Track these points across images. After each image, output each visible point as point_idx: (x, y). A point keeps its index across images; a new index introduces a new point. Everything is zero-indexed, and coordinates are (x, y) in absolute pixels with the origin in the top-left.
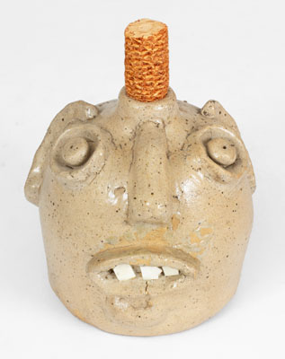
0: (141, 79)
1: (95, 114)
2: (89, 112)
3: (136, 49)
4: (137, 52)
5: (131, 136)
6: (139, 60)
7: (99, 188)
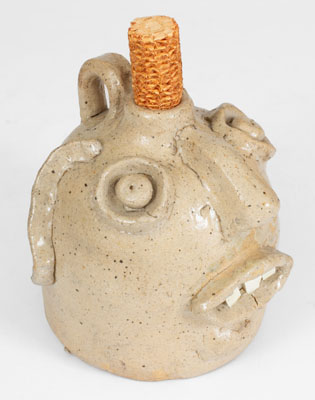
0: (168, 84)
1: (100, 148)
2: (93, 149)
3: (162, 52)
4: (163, 54)
5: (171, 151)
6: (166, 63)
7: (183, 217)
